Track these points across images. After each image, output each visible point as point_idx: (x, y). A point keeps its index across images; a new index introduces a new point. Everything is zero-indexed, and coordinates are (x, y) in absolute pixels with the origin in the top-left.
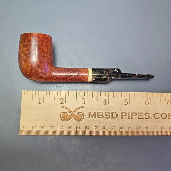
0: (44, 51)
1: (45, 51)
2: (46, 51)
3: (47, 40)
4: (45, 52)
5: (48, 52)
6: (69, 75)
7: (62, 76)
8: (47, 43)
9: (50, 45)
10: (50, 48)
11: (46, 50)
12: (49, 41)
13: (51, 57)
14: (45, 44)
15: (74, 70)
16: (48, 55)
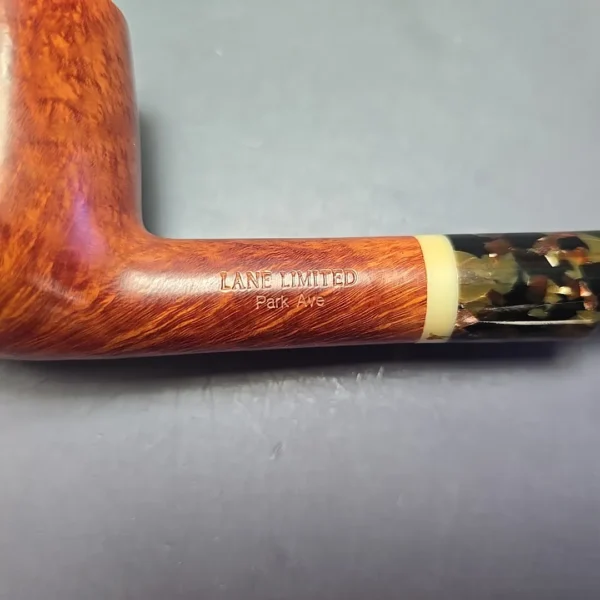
0: (49, 96)
1: (56, 100)
2: (69, 104)
3: (76, 17)
4: (61, 107)
5: (91, 108)
6: (269, 295)
7: (208, 301)
8: (80, 39)
9: (108, 59)
10: (103, 83)
11: (66, 92)
12: (102, 33)
13: (114, 157)
14: (59, 42)
15: (304, 253)
16: (88, 132)
